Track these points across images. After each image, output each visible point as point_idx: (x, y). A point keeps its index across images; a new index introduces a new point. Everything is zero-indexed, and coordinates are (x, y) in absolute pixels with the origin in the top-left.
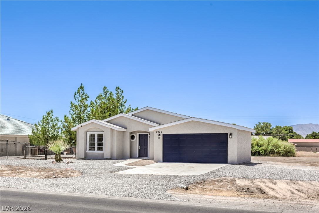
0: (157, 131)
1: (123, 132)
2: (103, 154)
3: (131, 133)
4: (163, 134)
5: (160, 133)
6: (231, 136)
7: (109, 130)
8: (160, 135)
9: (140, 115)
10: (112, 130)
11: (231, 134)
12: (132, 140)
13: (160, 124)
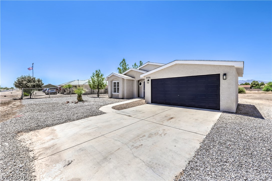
0: (147, 77)
1: (133, 80)
2: (118, 95)
3: (139, 81)
4: (151, 80)
5: (149, 79)
6: (225, 77)
7: (121, 79)
8: (148, 80)
9: (144, 68)
10: (123, 79)
11: (225, 74)
12: (140, 86)
13: (148, 71)
